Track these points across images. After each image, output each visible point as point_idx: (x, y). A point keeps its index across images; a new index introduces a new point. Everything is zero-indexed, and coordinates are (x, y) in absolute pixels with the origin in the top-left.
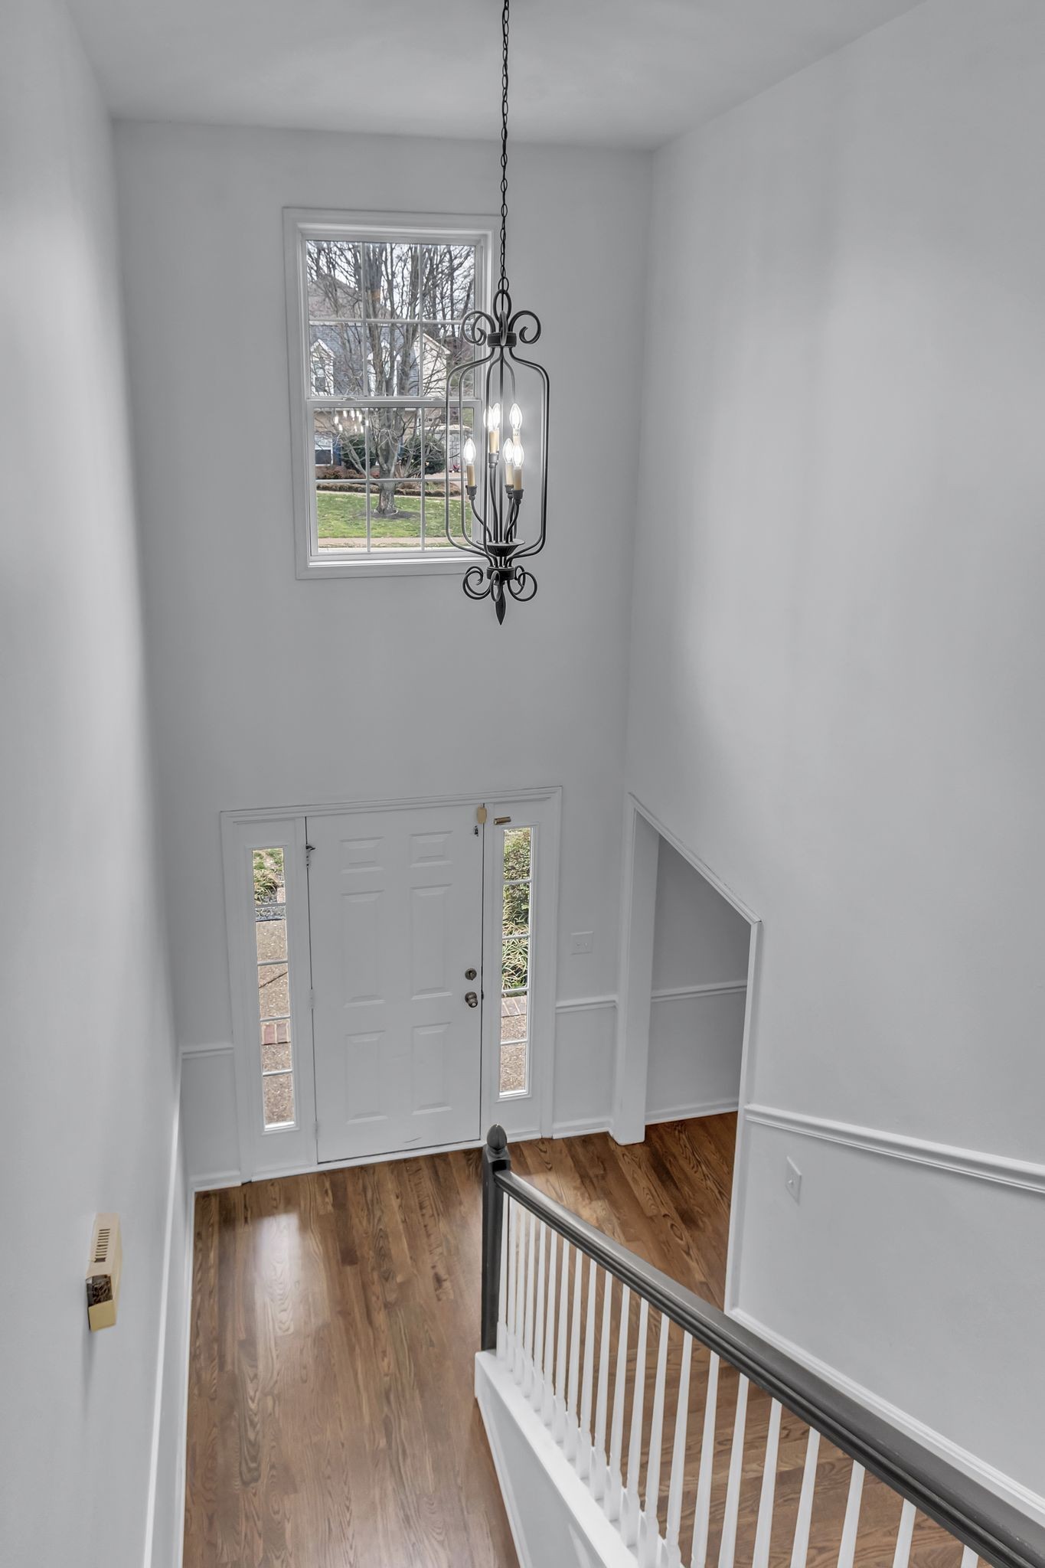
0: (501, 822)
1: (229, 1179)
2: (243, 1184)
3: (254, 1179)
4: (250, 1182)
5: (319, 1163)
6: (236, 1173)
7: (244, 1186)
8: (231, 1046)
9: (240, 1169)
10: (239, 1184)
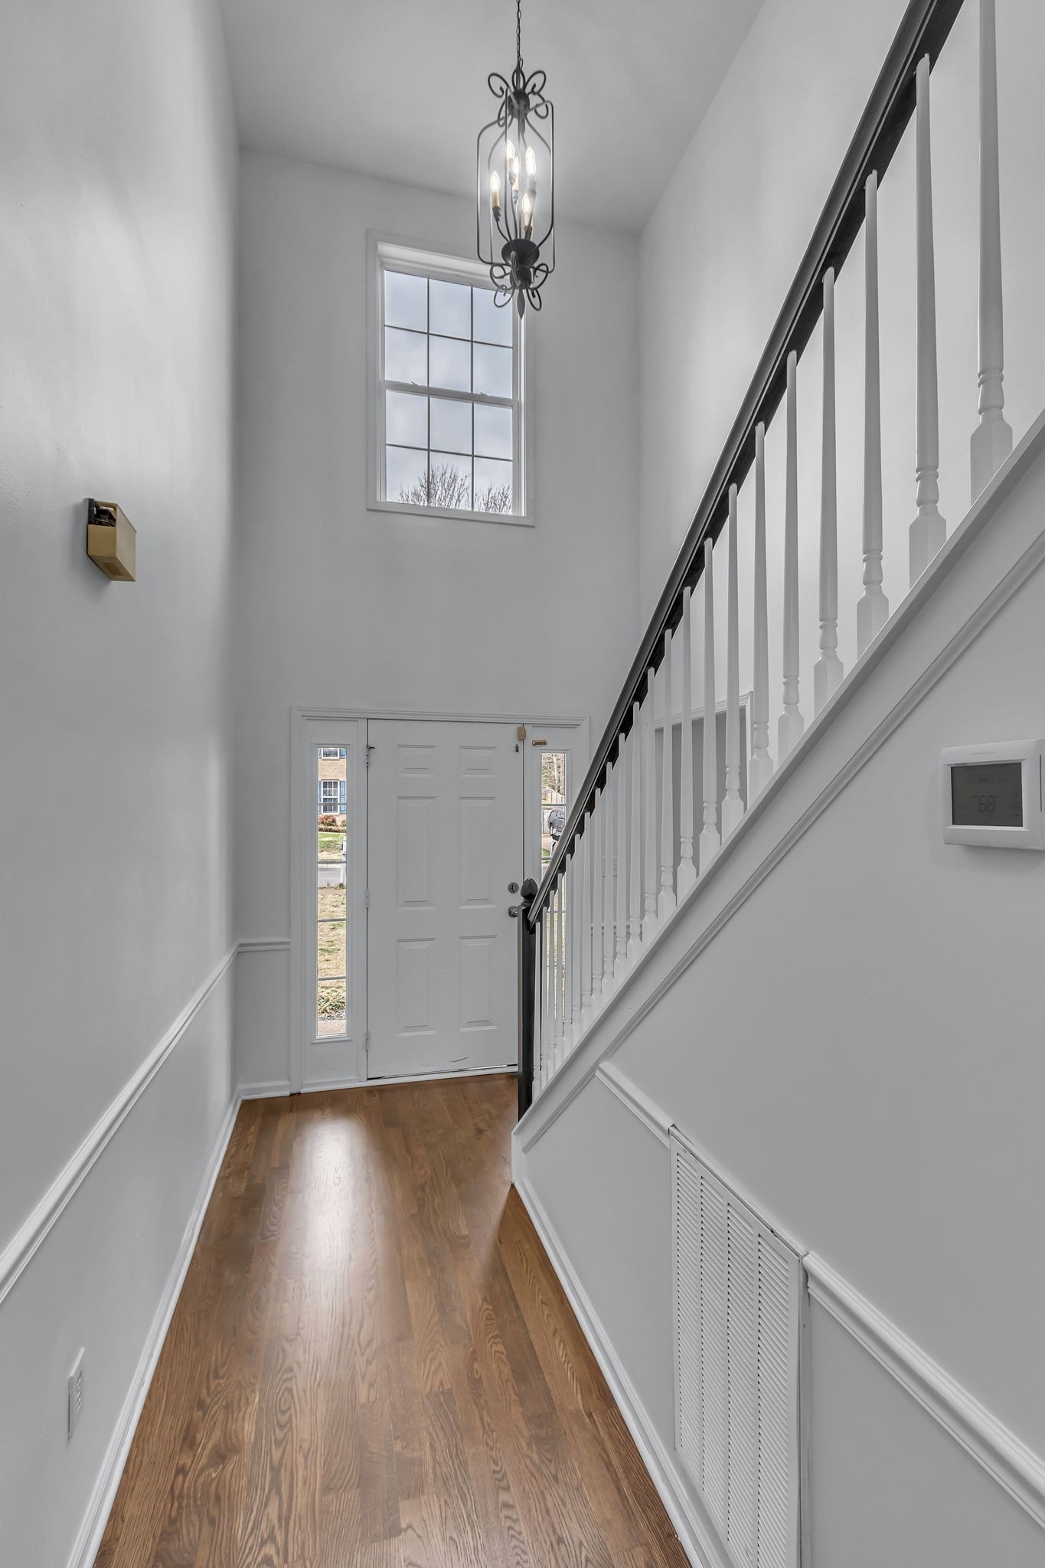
0: (537, 743)
1: (277, 1088)
2: (291, 1095)
3: (303, 1091)
4: (299, 1093)
5: (368, 1079)
6: (285, 1083)
7: (293, 1097)
8: (287, 940)
9: (289, 1079)
10: (287, 1093)
